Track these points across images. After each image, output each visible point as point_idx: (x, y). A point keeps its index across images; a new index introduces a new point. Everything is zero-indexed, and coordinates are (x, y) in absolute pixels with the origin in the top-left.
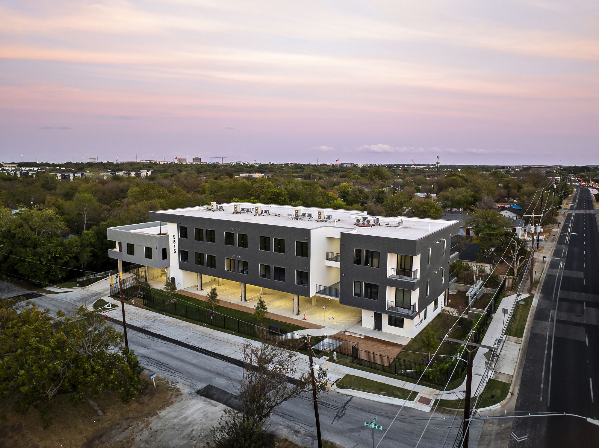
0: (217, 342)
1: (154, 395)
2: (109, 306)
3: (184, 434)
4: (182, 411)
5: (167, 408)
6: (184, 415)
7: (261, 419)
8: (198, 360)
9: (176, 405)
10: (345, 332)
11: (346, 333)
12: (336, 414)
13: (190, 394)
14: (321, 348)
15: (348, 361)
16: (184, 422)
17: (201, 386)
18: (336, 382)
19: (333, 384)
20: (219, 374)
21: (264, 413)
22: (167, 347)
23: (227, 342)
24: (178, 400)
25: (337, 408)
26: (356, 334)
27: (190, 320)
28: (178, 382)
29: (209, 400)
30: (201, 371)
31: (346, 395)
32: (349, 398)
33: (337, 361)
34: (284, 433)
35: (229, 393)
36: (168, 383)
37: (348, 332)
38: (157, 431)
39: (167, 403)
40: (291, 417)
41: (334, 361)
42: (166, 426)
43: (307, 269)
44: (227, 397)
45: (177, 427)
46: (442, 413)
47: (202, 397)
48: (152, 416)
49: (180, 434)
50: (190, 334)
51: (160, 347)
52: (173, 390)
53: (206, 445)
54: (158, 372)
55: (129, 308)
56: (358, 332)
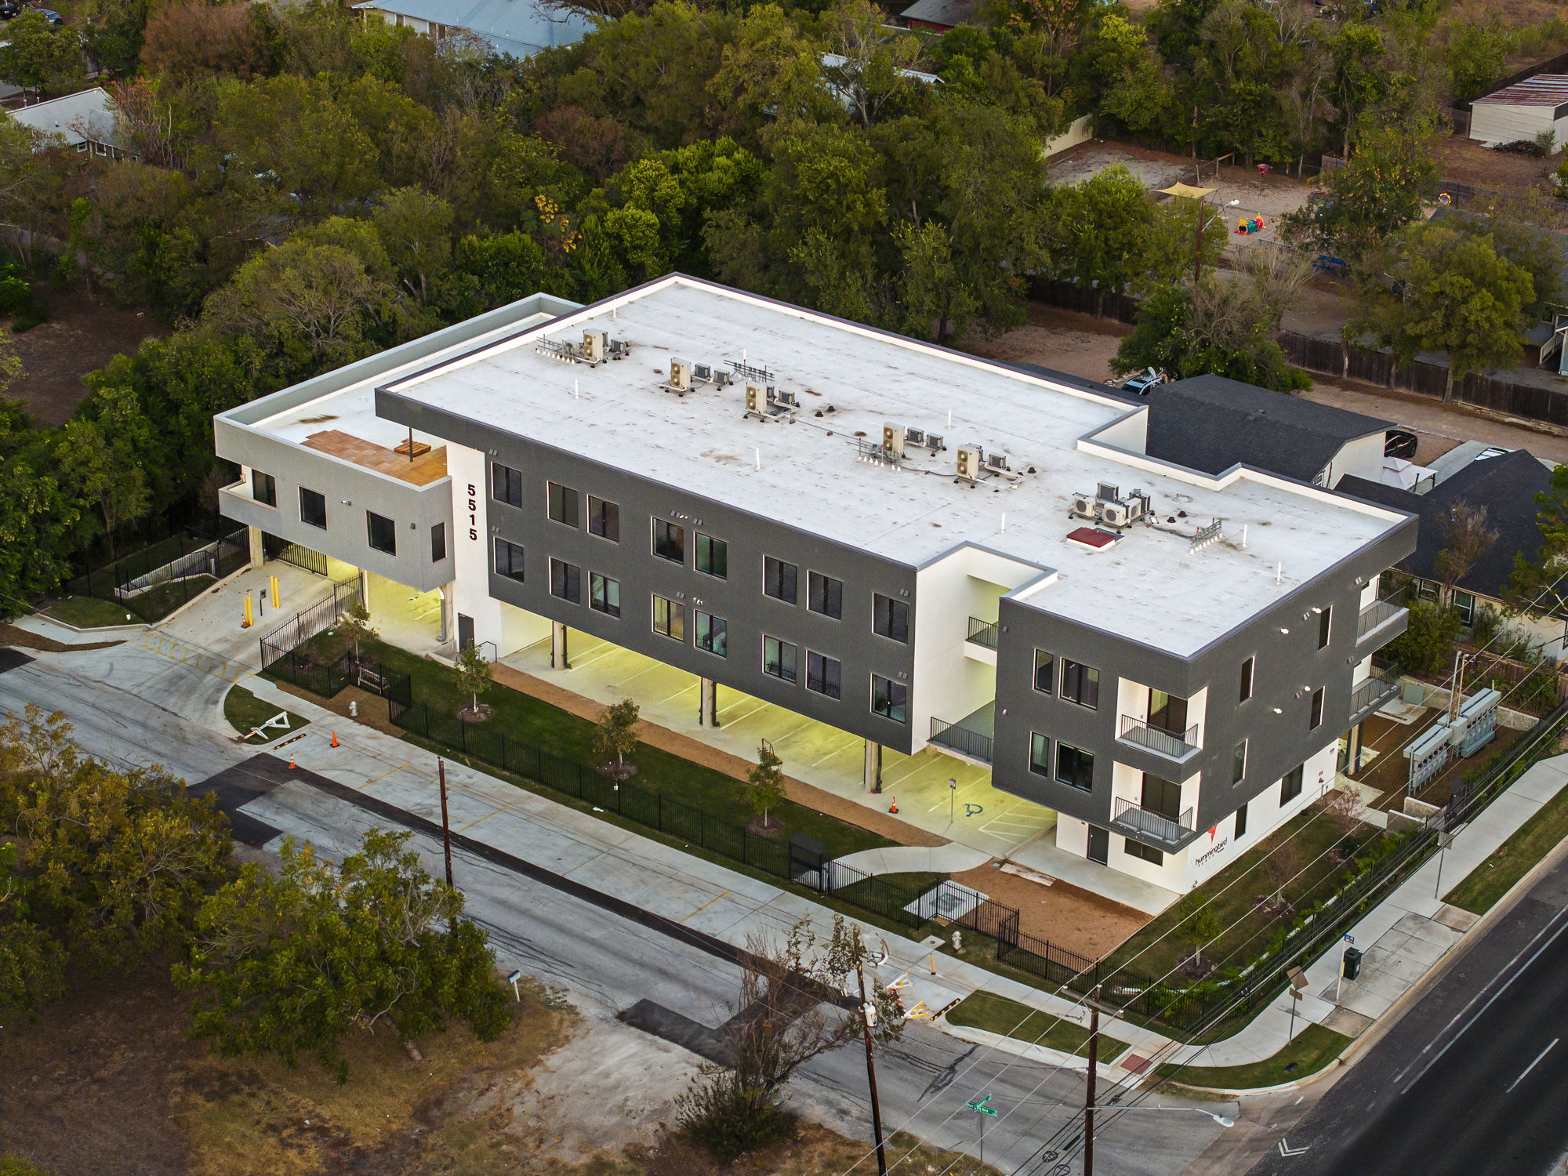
0: (644, 875)
1: (520, 1019)
2: (281, 721)
3: (609, 1106)
4: (595, 1059)
5: (559, 1050)
6: (601, 1068)
7: (770, 1084)
8: (604, 932)
9: (577, 1044)
10: (1003, 863)
11: (1007, 869)
12: (931, 1081)
13: (604, 1020)
14: (927, 912)
15: (990, 954)
16: (603, 1083)
17: (626, 1002)
18: (946, 1009)
19: (939, 1014)
20: (663, 973)
21: (778, 1073)
22: (512, 886)
23: (672, 877)
24: (578, 1032)
25: (937, 1068)
26: (1032, 871)
27: (550, 790)
28: (567, 990)
29: (649, 1036)
30: (618, 963)
31: (964, 1040)
32: (969, 1047)
33: (961, 952)
34: (816, 1112)
35: (693, 1023)
36: (544, 990)
37: (1013, 863)
38: (552, 1098)
39: (556, 1041)
40: (833, 1082)
41: (954, 953)
42: (567, 1087)
43: (905, 676)
44: (690, 1031)
45: (593, 1092)
46: (1162, 1093)
47: (633, 1029)
48: (533, 1067)
49: (602, 1105)
50: (564, 843)
51: (491, 884)
52: (558, 1008)
53: (658, 1127)
54: (510, 960)
55: (349, 730)
56: (1040, 868)
